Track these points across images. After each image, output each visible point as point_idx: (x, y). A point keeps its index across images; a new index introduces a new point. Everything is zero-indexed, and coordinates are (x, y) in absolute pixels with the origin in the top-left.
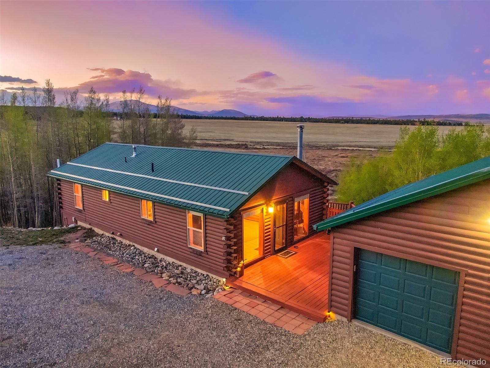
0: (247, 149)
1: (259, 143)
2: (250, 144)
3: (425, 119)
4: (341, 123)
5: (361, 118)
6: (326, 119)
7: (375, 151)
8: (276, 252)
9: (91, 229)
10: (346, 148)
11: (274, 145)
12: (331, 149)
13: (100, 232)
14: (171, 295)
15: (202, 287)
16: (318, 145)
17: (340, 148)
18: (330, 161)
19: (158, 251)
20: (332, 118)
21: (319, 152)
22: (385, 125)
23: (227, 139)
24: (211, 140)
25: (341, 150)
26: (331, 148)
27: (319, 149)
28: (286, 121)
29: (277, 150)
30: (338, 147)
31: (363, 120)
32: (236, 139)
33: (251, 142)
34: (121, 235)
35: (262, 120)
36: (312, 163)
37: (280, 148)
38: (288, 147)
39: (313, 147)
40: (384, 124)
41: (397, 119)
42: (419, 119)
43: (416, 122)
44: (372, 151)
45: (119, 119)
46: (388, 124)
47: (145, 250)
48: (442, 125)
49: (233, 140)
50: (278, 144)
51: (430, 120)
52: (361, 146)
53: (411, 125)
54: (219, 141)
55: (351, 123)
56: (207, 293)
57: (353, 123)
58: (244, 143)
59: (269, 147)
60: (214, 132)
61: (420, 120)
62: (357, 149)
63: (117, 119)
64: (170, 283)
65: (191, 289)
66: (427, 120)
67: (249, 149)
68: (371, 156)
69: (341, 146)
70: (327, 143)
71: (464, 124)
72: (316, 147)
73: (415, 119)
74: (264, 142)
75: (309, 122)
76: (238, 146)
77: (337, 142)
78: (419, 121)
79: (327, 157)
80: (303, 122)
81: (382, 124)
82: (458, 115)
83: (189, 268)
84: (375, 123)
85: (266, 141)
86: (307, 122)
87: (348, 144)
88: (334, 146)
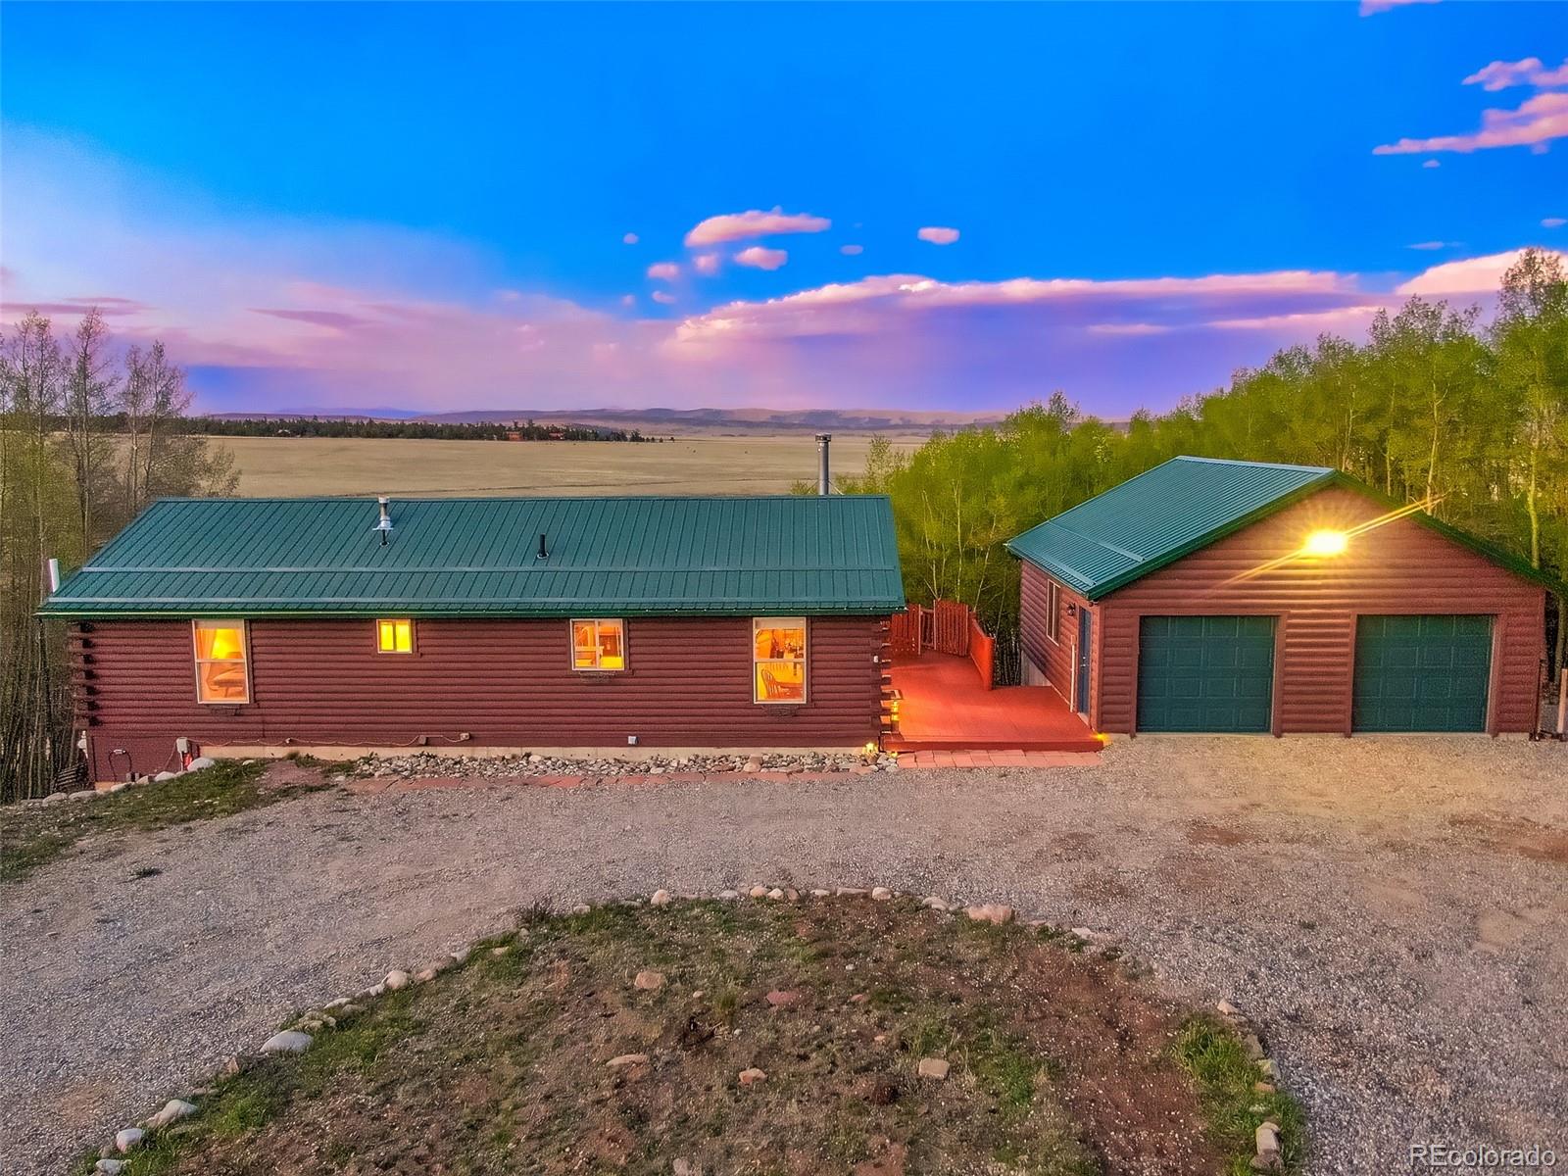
3: (531, 421)
4: (280, 435)
5: (342, 420)
6: (221, 421)
20: (243, 420)
22: (423, 440)
31: (350, 425)
40: (421, 438)
41: (455, 423)
42: (516, 424)
43: (510, 429)
46: (431, 437)
51: (544, 424)
53: (498, 439)
55: (313, 436)
57: (322, 436)
61: (520, 425)
66: (536, 424)
71: (629, 437)
73: (504, 420)
78: (517, 429)
81: (414, 436)
82: (603, 410)
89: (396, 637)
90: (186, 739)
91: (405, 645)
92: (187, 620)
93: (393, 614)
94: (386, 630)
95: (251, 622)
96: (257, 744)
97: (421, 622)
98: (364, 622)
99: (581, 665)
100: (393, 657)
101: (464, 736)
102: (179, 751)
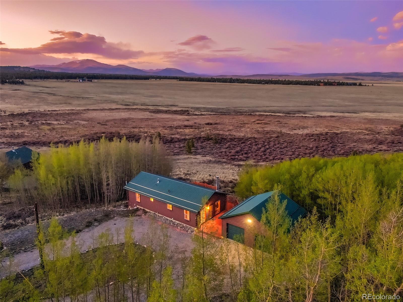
0: (189, 116)
1: (198, 109)
2: (191, 110)
4: (262, 84)
7: (283, 116)
8: (210, 219)
9: (144, 209)
10: (262, 113)
11: (209, 111)
12: (251, 115)
13: (148, 211)
14: (183, 234)
15: (190, 231)
16: (242, 111)
17: (258, 113)
18: (249, 128)
19: (173, 219)
21: (242, 118)
23: (173, 104)
24: (161, 106)
25: (258, 115)
26: (250, 113)
27: (243, 114)
28: (219, 82)
29: (211, 116)
30: (256, 112)
32: (180, 105)
33: (192, 108)
34: (158, 213)
35: (199, 81)
36: (236, 130)
37: (214, 115)
38: (219, 113)
39: (238, 113)
43: (321, 82)
44: (280, 116)
45: (81, 81)
47: (168, 218)
48: (341, 85)
49: (177, 105)
50: (212, 110)
52: (273, 111)
53: (317, 85)
54: (167, 107)
56: (192, 232)
58: (187, 109)
59: (205, 113)
60: (162, 97)
62: (270, 115)
63: (80, 81)
64: (181, 230)
65: (187, 231)
67: (191, 115)
68: (278, 122)
69: (258, 111)
70: (249, 108)
72: (240, 112)
74: (202, 108)
75: (237, 83)
76: (182, 112)
77: (256, 107)
78: (323, 81)
79: (247, 124)
80: (232, 83)
83: (185, 225)
84: (289, 84)
85: (203, 106)
86: (235, 83)
87: (265, 108)
88: (254, 111)
92: (135, 192)
95: (140, 194)
96: (141, 207)
99: (168, 208)
102: (135, 205)
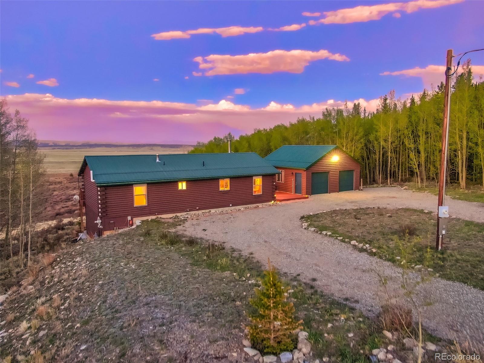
13: (170, 216)
19: (231, 205)
89: (182, 186)
90: (130, 217)
91: (184, 188)
92: (132, 185)
93: (182, 180)
94: (180, 184)
95: (148, 184)
96: (148, 216)
97: (189, 181)
98: (175, 182)
99: (221, 189)
100: (182, 191)
101: (197, 208)
102: (129, 220)
